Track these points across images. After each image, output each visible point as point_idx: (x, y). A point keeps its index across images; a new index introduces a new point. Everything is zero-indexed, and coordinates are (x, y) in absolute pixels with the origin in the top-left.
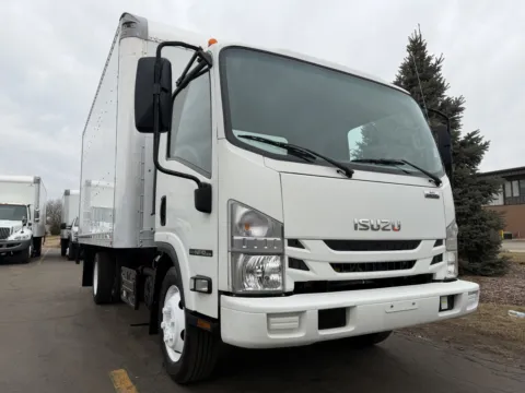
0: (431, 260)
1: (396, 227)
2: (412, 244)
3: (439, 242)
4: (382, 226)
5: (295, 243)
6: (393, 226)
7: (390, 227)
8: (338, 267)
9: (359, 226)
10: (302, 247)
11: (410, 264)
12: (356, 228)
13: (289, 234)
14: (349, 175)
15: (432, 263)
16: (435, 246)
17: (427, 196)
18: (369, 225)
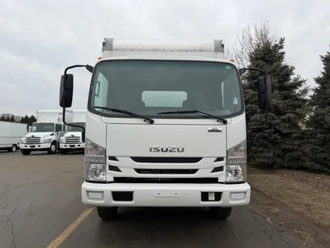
0: (212, 170)
1: (181, 150)
3: (220, 159)
4: (169, 149)
5: (113, 158)
7: (176, 150)
8: (139, 171)
9: (153, 150)
10: (117, 160)
11: (194, 171)
12: (151, 150)
13: (109, 154)
15: (212, 172)
16: (216, 161)
17: (210, 131)
18: (160, 149)
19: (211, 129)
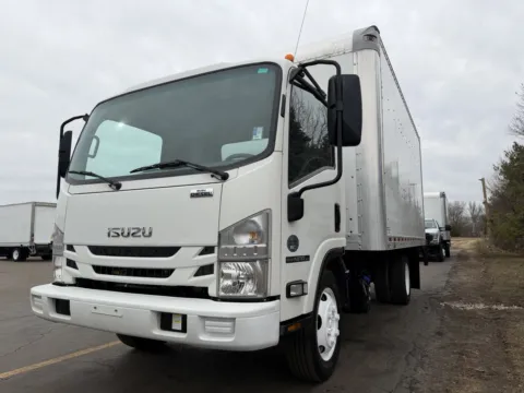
0: (195, 270)
1: (147, 234)
2: (169, 251)
3: (208, 250)
4: (132, 231)
5: (71, 248)
6: (143, 233)
7: (140, 233)
8: (98, 269)
9: (112, 234)
10: (74, 251)
11: (167, 273)
12: (109, 235)
14: (118, 187)
15: (196, 275)
16: (202, 253)
17: (193, 196)
18: (120, 232)
19: (195, 191)
